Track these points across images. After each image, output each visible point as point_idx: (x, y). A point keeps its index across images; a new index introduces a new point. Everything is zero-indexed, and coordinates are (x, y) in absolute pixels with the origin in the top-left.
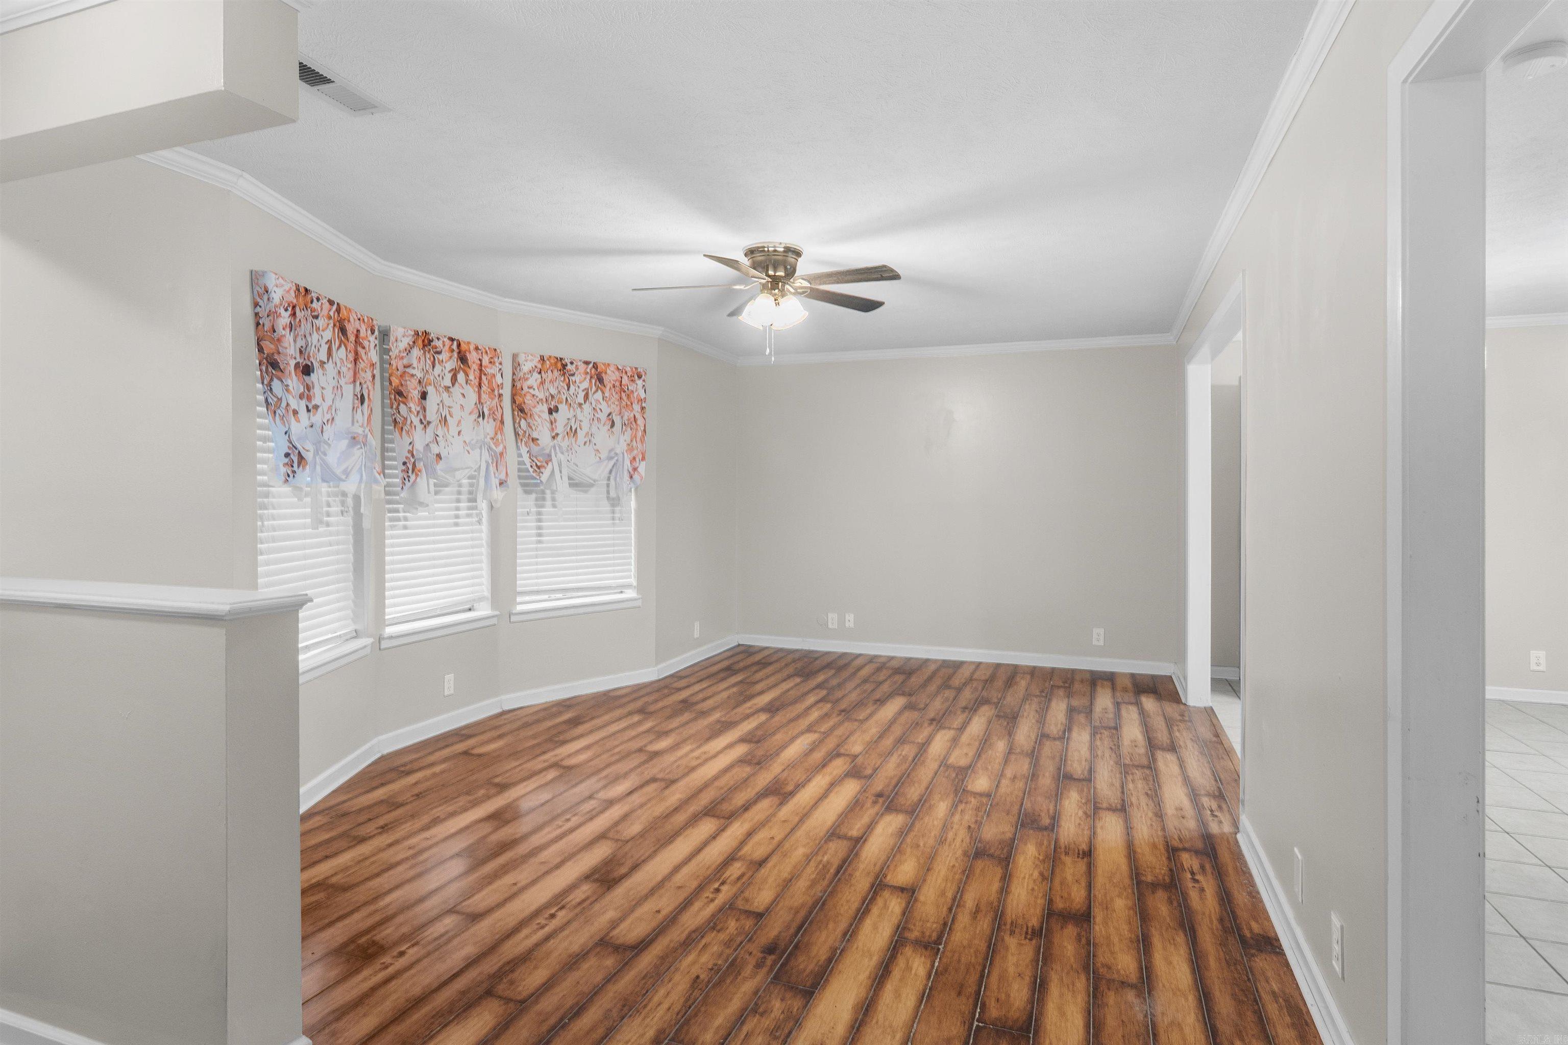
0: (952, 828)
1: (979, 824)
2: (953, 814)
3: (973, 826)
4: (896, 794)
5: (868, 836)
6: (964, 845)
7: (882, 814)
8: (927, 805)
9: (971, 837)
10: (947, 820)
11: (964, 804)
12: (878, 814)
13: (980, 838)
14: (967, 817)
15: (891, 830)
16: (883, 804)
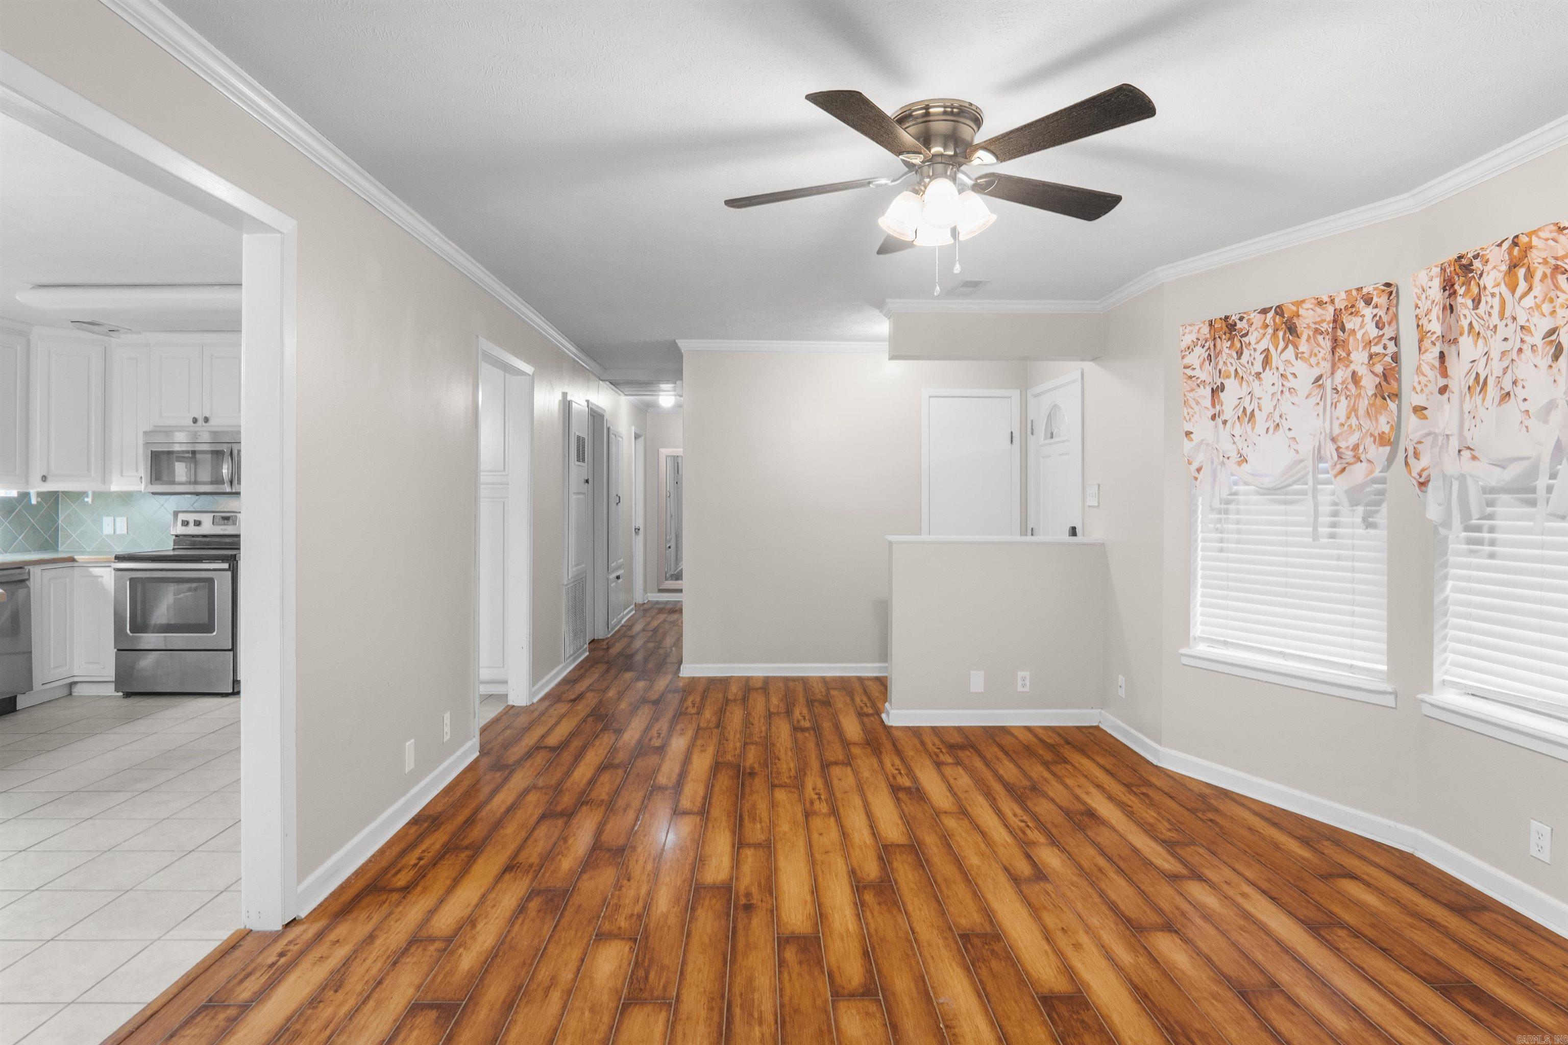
0: (648, 874)
1: (618, 887)
2: (648, 894)
3: (625, 882)
4: (728, 915)
5: (734, 851)
6: (635, 858)
7: (731, 879)
8: (683, 903)
9: (627, 867)
10: (656, 884)
11: (635, 913)
12: (737, 879)
13: (617, 869)
14: (632, 893)
15: (714, 862)
16: (737, 897)
